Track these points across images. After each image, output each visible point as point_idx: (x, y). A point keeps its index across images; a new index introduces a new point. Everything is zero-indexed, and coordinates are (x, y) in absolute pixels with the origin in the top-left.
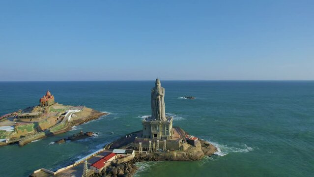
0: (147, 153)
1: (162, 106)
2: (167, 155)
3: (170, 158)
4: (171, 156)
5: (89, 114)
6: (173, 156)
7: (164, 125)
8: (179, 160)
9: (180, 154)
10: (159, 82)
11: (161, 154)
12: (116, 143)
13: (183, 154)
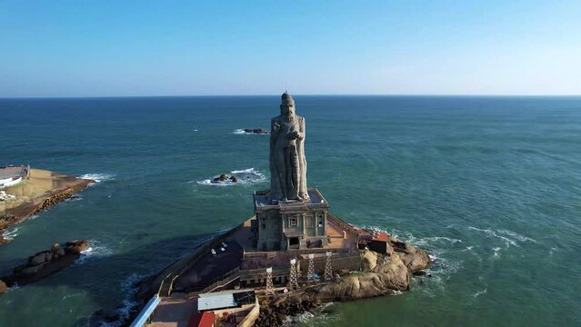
0: (286, 291)
1: (301, 165)
2: (339, 287)
3: (346, 294)
4: (348, 288)
5: (49, 186)
6: (352, 288)
7: (314, 213)
8: (367, 297)
9: (366, 280)
10: (293, 103)
11: (324, 289)
12: (187, 273)
13: (373, 279)
